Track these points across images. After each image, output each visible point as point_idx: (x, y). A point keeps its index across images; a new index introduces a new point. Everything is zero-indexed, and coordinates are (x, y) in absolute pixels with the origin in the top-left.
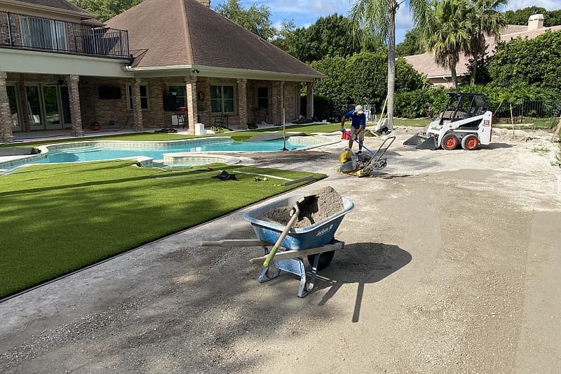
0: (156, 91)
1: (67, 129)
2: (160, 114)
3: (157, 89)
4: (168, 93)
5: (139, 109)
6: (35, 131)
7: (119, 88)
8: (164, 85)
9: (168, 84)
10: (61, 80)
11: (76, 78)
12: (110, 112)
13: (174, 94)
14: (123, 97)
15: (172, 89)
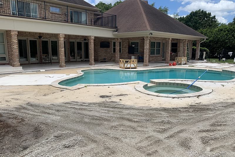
0: (126, 45)
1: (86, 61)
2: (126, 55)
3: (126, 43)
4: (130, 45)
5: (118, 53)
6: (73, 61)
7: (109, 43)
8: (129, 42)
9: (131, 41)
10: (86, 39)
11: (93, 38)
12: (105, 54)
13: (133, 46)
14: (110, 47)
15: (132, 43)
